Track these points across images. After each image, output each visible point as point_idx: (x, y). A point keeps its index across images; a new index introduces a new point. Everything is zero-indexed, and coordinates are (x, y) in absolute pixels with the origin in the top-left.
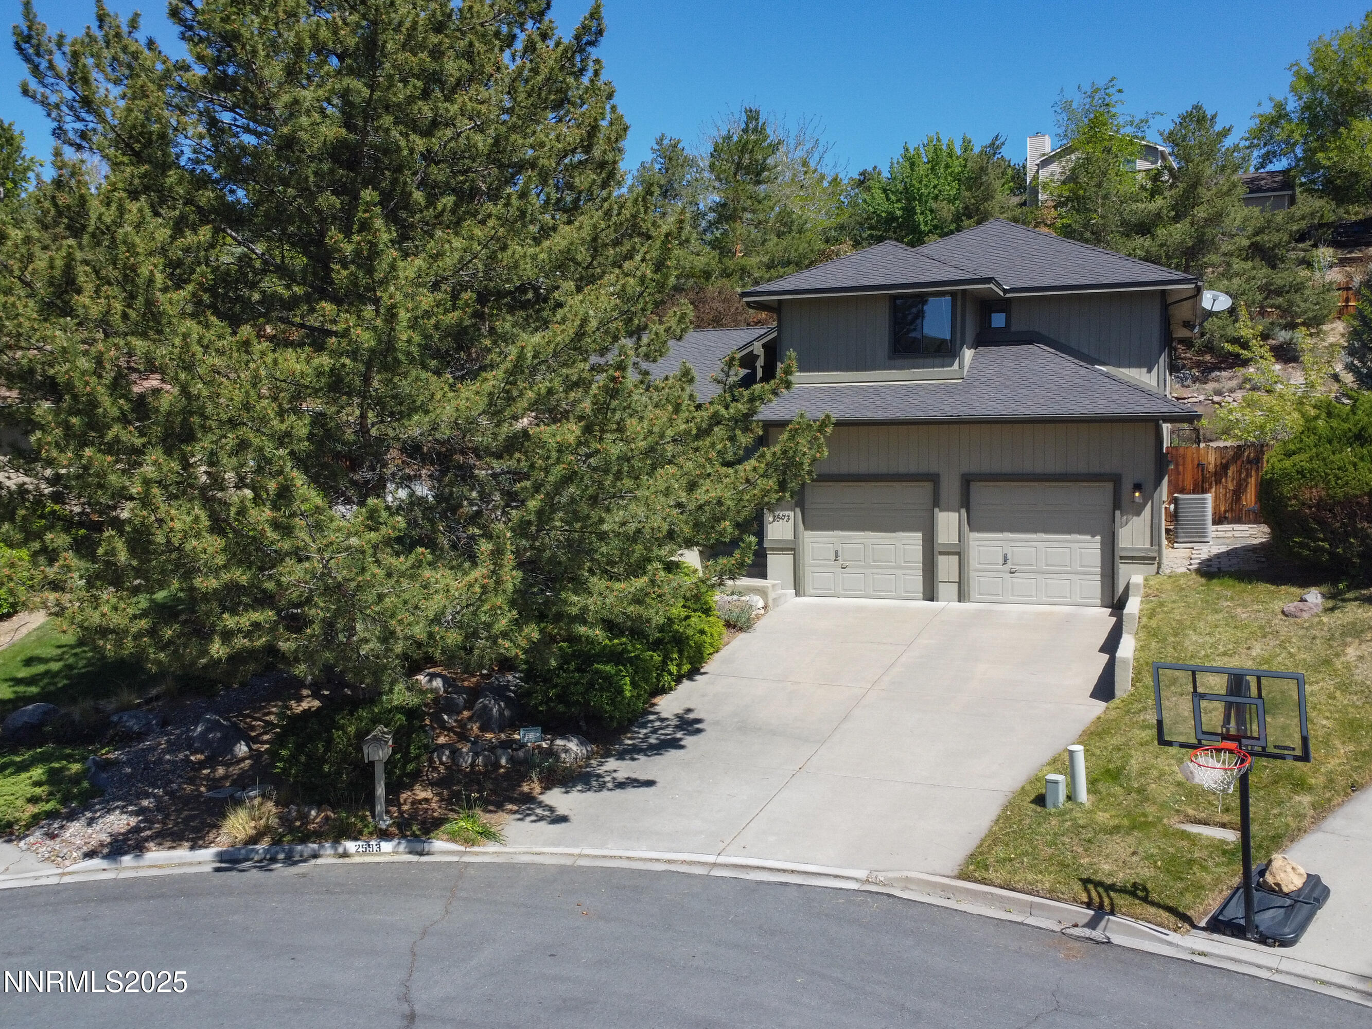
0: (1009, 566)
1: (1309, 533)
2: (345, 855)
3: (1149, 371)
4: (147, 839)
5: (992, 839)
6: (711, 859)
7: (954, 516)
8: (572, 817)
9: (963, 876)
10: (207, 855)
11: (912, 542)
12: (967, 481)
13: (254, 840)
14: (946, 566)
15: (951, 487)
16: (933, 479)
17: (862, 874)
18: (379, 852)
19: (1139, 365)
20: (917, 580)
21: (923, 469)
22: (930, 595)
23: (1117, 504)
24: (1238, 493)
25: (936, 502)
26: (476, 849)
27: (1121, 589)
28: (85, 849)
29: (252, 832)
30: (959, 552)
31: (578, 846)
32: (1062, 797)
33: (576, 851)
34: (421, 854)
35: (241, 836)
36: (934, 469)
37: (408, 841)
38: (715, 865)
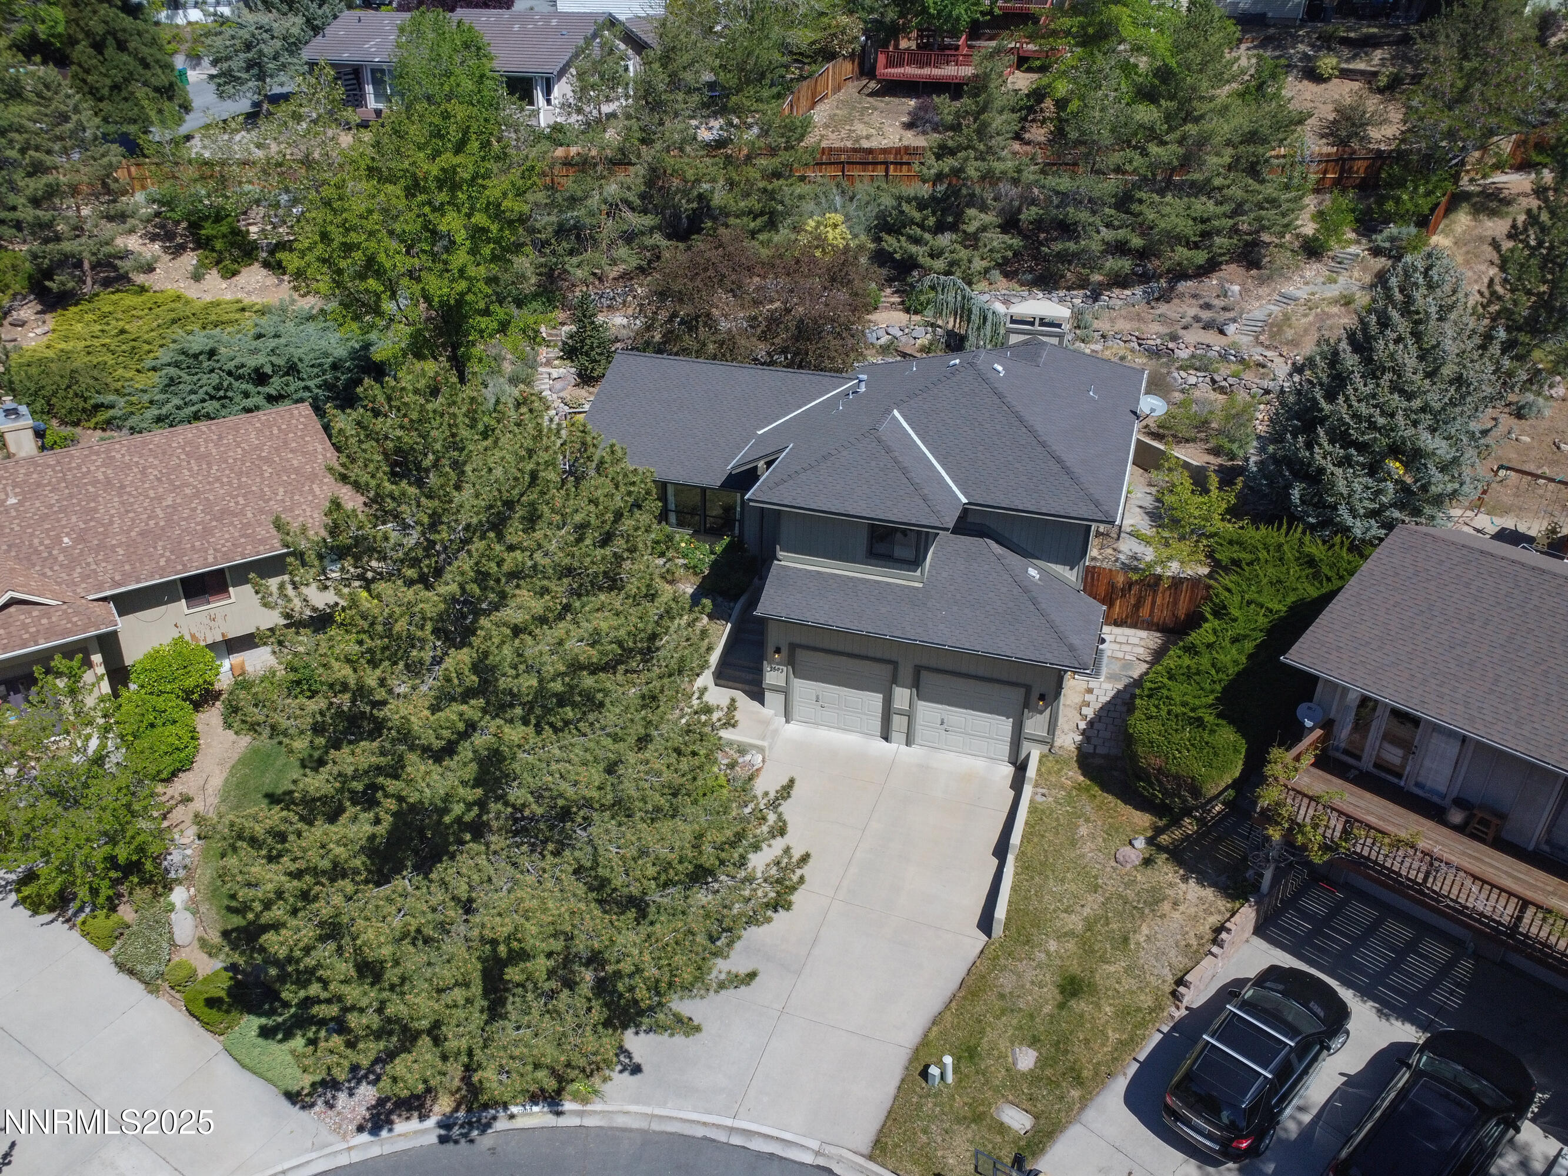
0: (945, 726)
2: (512, 1117)
3: (1072, 569)
4: (391, 1112)
5: (892, 1116)
6: (729, 1122)
7: (907, 692)
8: (644, 1068)
9: (870, 1158)
10: (431, 1122)
11: (875, 700)
12: (918, 670)
13: (456, 1109)
14: (899, 723)
15: (906, 671)
16: (895, 664)
17: (814, 1145)
18: (532, 1114)
19: (1063, 563)
20: (877, 724)
21: (887, 656)
22: (886, 738)
23: (1026, 705)
24: (1137, 606)
25: (895, 680)
26: (589, 1107)
27: (1023, 756)
28: (356, 1123)
29: (453, 1105)
30: (910, 716)
31: (649, 1105)
32: (937, 1080)
33: (648, 1110)
34: (559, 1114)
35: (448, 1110)
36: (894, 659)
37: (549, 1105)
38: (732, 1130)
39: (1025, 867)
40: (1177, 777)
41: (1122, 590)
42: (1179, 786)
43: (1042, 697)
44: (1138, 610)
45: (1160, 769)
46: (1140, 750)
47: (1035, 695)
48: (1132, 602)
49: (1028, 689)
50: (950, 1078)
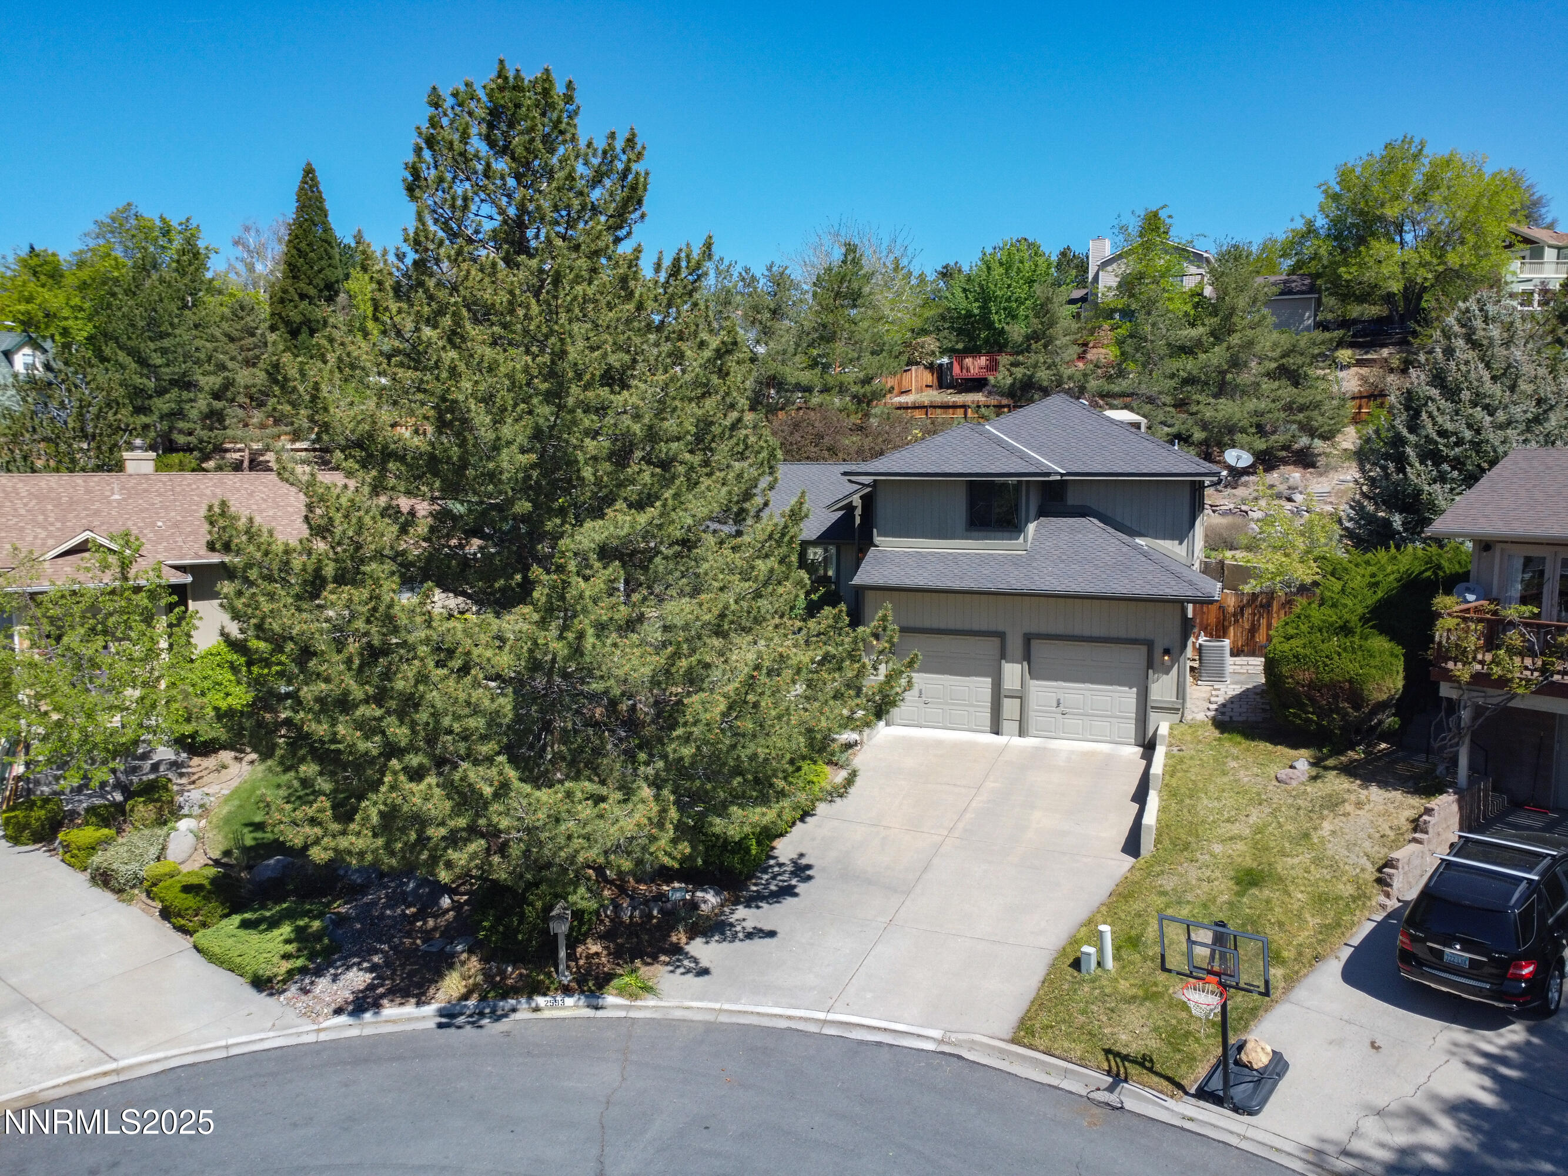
0: (1061, 708)
1: (1302, 707)
2: (537, 1009)
3: (1181, 543)
4: (382, 996)
5: (1038, 1004)
6: (821, 1016)
7: (1017, 667)
8: (712, 970)
9: (1014, 1041)
10: (430, 1009)
11: (983, 685)
12: (1028, 639)
13: (465, 997)
14: (1010, 707)
15: (1015, 643)
16: (1001, 635)
17: (937, 1034)
18: (564, 1007)
19: (1172, 538)
20: (986, 716)
21: (993, 627)
22: (996, 731)
23: (1150, 665)
24: (1253, 630)
25: (1003, 656)
26: (639, 1003)
27: (1150, 733)
28: (333, 1006)
29: (463, 990)
30: (1021, 697)
31: (717, 1001)
32: (1093, 964)
33: (717, 1006)
34: (597, 1008)
35: (456, 995)
36: (1000, 628)
37: (587, 997)
38: (825, 1022)
39: (1171, 793)
40: (1333, 685)
41: (1235, 615)
42: (1336, 697)
43: (1167, 652)
44: (1253, 636)
45: (1311, 685)
46: (1285, 670)
47: (1158, 651)
48: (1247, 626)
49: (1150, 644)
50: (1110, 963)
